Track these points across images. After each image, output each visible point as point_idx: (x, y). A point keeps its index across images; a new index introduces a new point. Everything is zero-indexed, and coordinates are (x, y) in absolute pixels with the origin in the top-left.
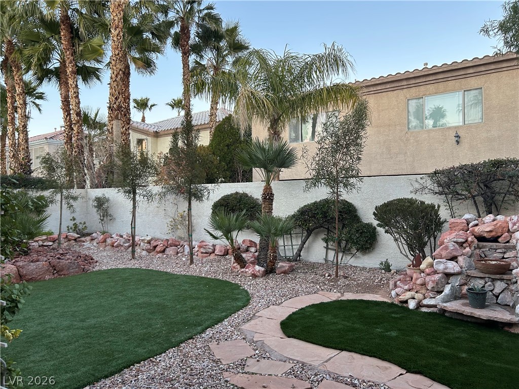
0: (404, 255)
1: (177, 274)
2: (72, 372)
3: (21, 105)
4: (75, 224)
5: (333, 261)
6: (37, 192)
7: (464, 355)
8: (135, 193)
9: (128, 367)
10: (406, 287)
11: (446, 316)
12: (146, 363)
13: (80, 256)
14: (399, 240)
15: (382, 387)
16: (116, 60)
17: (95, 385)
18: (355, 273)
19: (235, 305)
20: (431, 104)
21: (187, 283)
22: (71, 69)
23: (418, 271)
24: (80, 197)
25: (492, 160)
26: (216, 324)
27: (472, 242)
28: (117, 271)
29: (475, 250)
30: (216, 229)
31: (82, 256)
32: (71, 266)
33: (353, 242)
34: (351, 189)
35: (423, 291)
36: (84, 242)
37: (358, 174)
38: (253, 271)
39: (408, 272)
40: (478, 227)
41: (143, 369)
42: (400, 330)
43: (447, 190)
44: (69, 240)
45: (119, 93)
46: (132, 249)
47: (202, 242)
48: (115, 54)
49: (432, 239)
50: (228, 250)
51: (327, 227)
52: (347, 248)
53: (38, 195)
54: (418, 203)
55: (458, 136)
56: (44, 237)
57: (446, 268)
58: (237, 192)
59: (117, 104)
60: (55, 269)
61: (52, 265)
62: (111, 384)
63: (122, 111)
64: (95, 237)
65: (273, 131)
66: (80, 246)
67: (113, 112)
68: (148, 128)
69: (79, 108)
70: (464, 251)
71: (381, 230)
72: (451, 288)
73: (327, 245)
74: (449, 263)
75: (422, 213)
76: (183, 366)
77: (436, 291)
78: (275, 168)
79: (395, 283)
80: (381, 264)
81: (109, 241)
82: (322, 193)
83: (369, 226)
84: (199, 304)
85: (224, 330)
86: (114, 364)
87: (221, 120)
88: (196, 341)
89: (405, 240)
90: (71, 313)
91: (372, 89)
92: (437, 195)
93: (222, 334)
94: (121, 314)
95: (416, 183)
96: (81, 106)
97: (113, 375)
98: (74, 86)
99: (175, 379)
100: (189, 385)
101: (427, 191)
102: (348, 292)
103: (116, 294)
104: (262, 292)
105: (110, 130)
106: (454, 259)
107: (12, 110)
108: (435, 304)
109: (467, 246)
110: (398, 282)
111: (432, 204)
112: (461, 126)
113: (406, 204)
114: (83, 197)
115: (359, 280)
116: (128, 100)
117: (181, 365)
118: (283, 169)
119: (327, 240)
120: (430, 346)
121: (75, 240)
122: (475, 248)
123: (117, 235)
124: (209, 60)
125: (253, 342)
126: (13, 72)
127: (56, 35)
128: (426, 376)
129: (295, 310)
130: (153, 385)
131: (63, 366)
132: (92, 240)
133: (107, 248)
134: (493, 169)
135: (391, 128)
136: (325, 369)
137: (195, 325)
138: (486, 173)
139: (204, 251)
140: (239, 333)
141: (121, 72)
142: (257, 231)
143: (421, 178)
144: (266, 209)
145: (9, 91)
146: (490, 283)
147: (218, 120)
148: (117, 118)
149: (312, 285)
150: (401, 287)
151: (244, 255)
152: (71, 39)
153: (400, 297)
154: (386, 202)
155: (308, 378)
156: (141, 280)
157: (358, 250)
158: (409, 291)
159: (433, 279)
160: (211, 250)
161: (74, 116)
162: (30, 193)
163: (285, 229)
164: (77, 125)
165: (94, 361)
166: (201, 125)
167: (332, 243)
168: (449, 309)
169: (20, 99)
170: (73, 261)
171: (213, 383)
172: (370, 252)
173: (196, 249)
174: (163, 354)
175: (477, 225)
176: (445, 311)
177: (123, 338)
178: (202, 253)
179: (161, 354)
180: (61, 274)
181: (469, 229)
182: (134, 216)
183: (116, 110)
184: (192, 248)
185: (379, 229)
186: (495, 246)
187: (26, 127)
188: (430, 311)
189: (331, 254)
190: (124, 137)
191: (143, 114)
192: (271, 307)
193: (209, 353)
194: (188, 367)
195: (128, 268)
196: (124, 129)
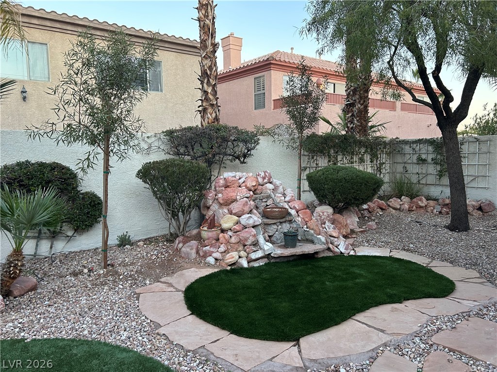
40: (248, 183)
55: (25, 92)
72: (263, 238)
95: (144, 143)
108: (263, 255)
110: (207, 248)
112: (26, 81)
143: (148, 137)
157: (76, 230)
158: (225, 252)
181: (240, 185)
186: (262, 197)
188: (262, 263)
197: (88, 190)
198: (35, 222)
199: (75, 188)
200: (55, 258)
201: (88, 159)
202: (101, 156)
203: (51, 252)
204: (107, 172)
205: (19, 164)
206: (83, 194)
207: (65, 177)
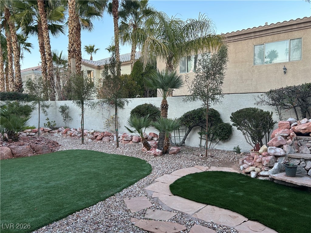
0: (249, 143)
1: (108, 154)
2: (36, 217)
3: (15, 49)
4: (49, 122)
5: (205, 146)
6: (25, 103)
7: (286, 209)
8: (83, 104)
9: (71, 214)
10: (250, 164)
11: (275, 183)
12: (83, 211)
13: (50, 142)
14: (246, 134)
15: (232, 230)
16: (72, 20)
17: (49, 226)
18: (218, 154)
19: (142, 174)
20: (269, 48)
21: (114, 159)
22: (44, 27)
23: (258, 154)
24: (51, 105)
25: (307, 84)
26: (130, 186)
27: (293, 136)
28: (72, 151)
29: (294, 141)
30: (132, 126)
31: (51, 142)
32: (44, 148)
33: (217, 135)
34: (216, 102)
35: (261, 167)
36: (54, 133)
37: (220, 92)
38: (155, 152)
39: (251, 154)
40: (297, 127)
41: (81, 215)
42: (245, 191)
43: (278, 103)
44: (45, 132)
45: (74, 41)
46: (82, 138)
47: (125, 134)
48: (71, 17)
49: (267, 134)
50: (140, 139)
51: (201, 125)
52: (213, 139)
53: (26, 104)
54: (259, 111)
55: (285, 69)
56: (30, 130)
57: (275, 152)
58: (146, 104)
59: (73, 48)
60: (34, 150)
61: (32, 147)
62: (60, 225)
63: (76, 53)
64: (61, 130)
65: (168, 65)
66: (52, 135)
67: (71, 53)
68: (94, 64)
69: (50, 51)
70: (287, 142)
71: (235, 128)
72: (278, 165)
73: (201, 137)
74: (278, 149)
75: (261, 117)
76: (106, 213)
77: (268, 167)
78: (169, 89)
79: (243, 161)
80: (235, 148)
81: (69, 133)
82: (198, 104)
83: (228, 125)
84: (120, 173)
85: (134, 190)
86: (63, 211)
87: (138, 58)
88: (116, 197)
89: (250, 134)
90: (40, 178)
91: (232, 39)
92: (271, 106)
93: (133, 193)
94: (71, 179)
95: (258, 98)
96: (51, 50)
97: (61, 219)
98: (47, 37)
99: (100, 222)
100: (109, 226)
101: (265, 103)
102: (213, 166)
103: (70, 166)
104: (160, 166)
105: (70, 65)
106: (281, 146)
107: (10, 52)
108: (267, 174)
109: (289, 139)
110: (245, 161)
111: (267, 111)
112: (287, 62)
113: (251, 112)
114: (52, 106)
115: (220, 158)
116: (80, 46)
117: (105, 213)
118: (174, 89)
119: (201, 133)
120: (264, 202)
121: (49, 132)
122: (295, 140)
123: (74, 129)
124: (131, 20)
125: (152, 198)
126: (10, 29)
127: (35, 4)
128: (261, 223)
129: (179, 177)
130: (86, 226)
131: (31, 213)
132: (59, 132)
133: (68, 137)
134: (308, 89)
135: (243, 63)
136: (196, 217)
137: (116, 187)
138: (303, 92)
139: (126, 140)
140: (143, 192)
141: (75, 28)
142: (157, 128)
143: (261, 95)
144: (163, 114)
145: (8, 40)
146: (303, 162)
147: (136, 59)
148: (73, 57)
149: (191, 161)
150: (246, 164)
151: (149, 142)
152: (44, 7)
153: (246, 170)
154: (239, 110)
155: (185, 223)
156: (86, 157)
157: (220, 140)
158: (252, 166)
159: (267, 159)
160: (130, 139)
161: (47, 56)
162: (21, 103)
163: (175, 126)
164: (49, 62)
165: (51, 210)
166: (126, 62)
167: (204, 135)
168: (277, 178)
169: (14, 45)
170: (45, 145)
171: (124, 225)
172: (227, 141)
173: (121, 138)
174: (95, 206)
175: (296, 125)
176: (274, 179)
177: (70, 195)
178: (124, 141)
179: (93, 205)
180: (38, 153)
181: (291, 127)
182: (83, 117)
183: (72, 52)
184: (118, 138)
185: (233, 127)
186: (307, 139)
187: (19, 63)
188: (264, 179)
189: (204, 142)
190: (78, 69)
191: (91, 55)
192: (165, 175)
193: (124, 205)
194: (109, 214)
195: (79, 150)
196: (78, 64)
203: (209, 147)
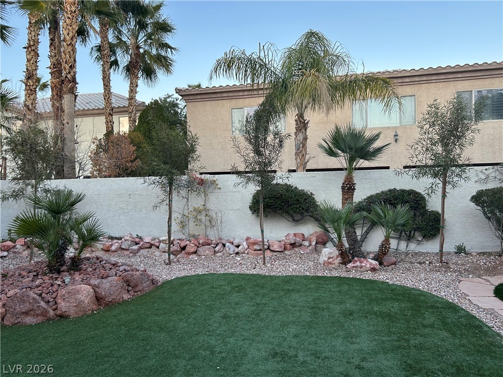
60: (129, 285)
61: (125, 279)
143: (485, 169)
148: (71, 91)
157: (424, 237)
173: (245, 246)
178: (254, 251)
183: (70, 82)
197: (434, 209)
198: (396, 223)
199: (424, 207)
200: (409, 253)
201: (432, 187)
202: (441, 185)
203: (406, 249)
204: (444, 196)
205: (390, 190)
206: (429, 212)
207: (417, 199)
